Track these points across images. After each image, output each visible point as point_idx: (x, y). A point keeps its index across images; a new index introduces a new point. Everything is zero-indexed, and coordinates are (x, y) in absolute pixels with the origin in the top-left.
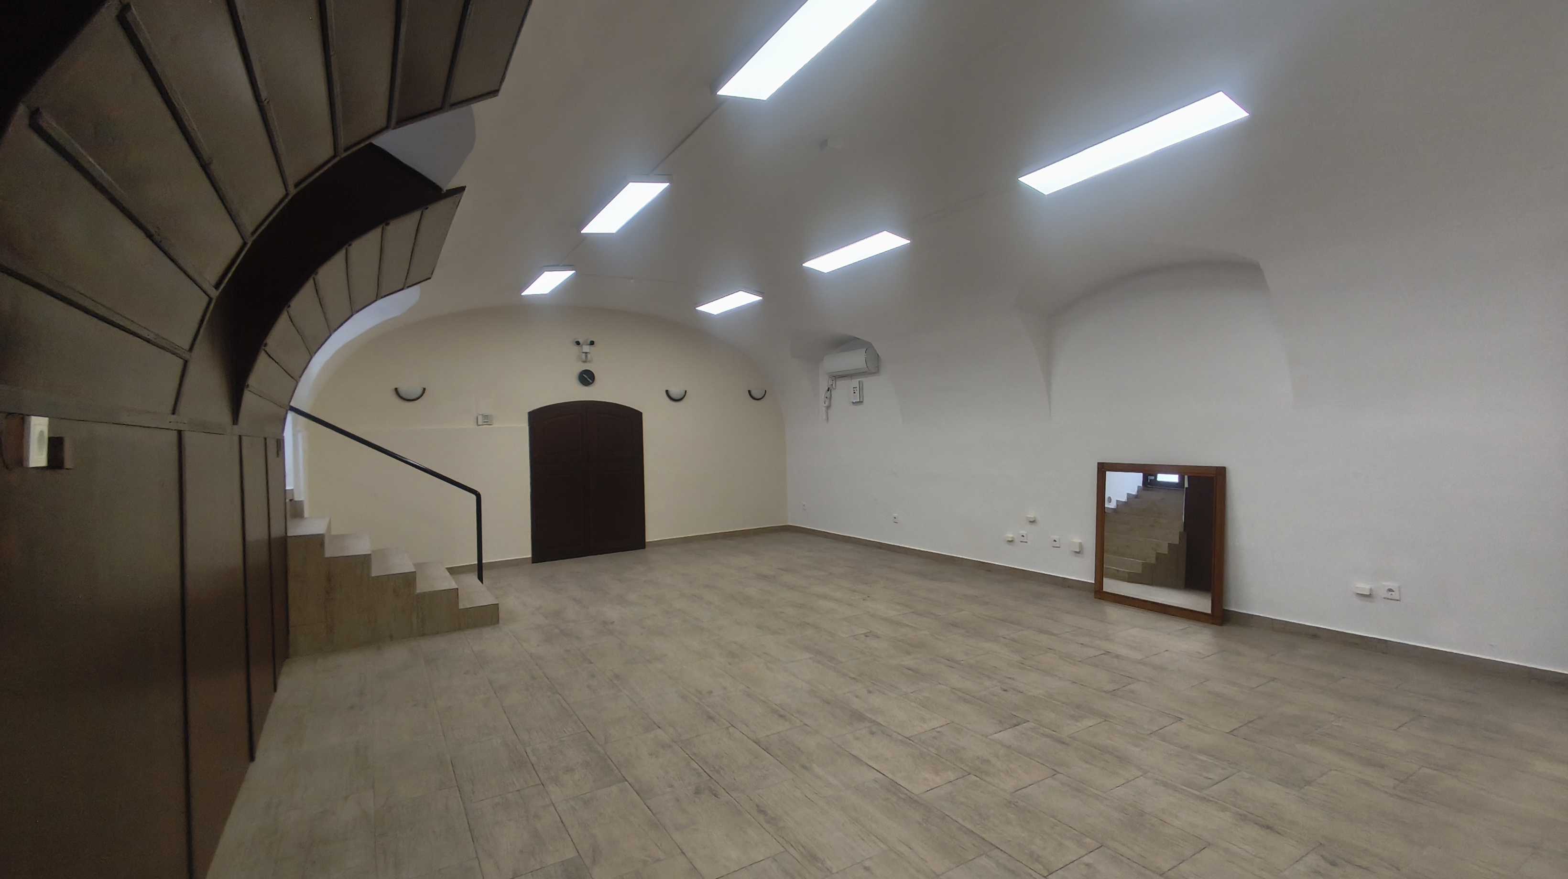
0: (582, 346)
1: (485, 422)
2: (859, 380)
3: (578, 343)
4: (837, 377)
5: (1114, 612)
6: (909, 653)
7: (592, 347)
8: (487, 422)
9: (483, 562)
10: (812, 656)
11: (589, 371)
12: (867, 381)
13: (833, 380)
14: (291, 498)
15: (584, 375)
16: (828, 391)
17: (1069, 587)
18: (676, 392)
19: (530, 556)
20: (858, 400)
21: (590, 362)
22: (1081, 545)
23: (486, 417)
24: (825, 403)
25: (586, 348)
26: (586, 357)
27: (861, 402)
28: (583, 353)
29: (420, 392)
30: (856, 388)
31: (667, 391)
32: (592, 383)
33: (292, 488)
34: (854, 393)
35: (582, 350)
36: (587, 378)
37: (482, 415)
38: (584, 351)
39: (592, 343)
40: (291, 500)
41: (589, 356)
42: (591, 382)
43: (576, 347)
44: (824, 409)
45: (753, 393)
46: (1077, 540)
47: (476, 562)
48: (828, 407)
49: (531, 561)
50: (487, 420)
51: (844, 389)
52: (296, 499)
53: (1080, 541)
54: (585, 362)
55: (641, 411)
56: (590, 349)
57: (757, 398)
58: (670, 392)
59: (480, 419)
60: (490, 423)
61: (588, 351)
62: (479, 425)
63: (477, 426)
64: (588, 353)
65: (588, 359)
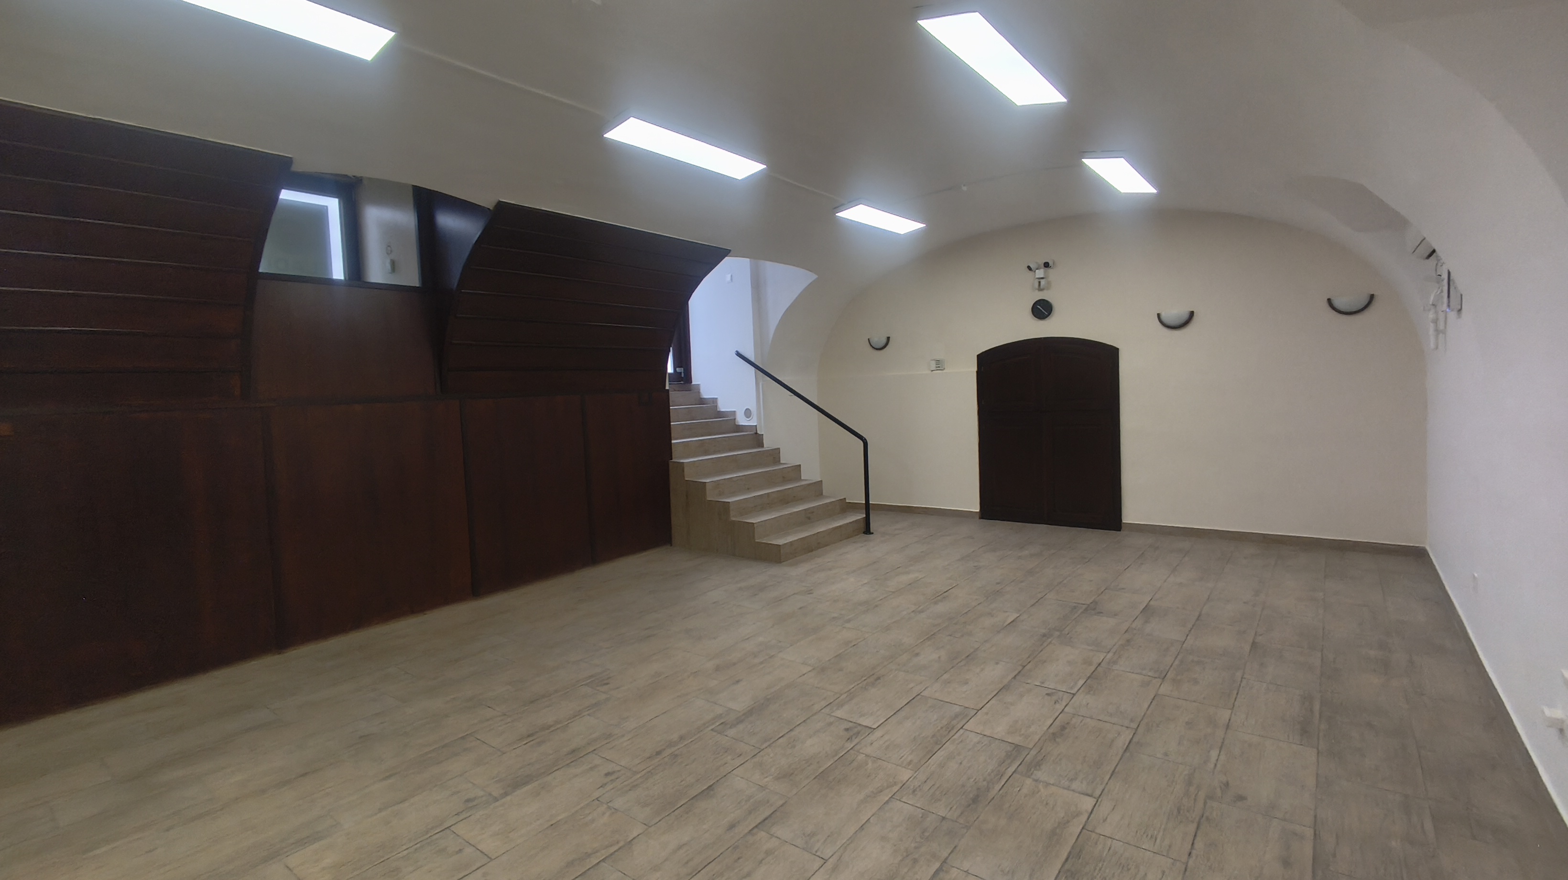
0: (1035, 272)
1: (936, 367)
3: (1029, 268)
7: (1050, 270)
8: (939, 367)
9: (874, 502)
11: (1044, 300)
15: (1039, 307)
18: (1174, 313)
19: (978, 511)
20: (1457, 307)
21: (1048, 287)
23: (938, 362)
24: (1430, 313)
25: (1040, 273)
26: (1040, 283)
28: (1037, 278)
29: (884, 341)
31: (1159, 315)
32: (1048, 316)
35: (1035, 276)
36: (1042, 310)
37: (935, 360)
38: (1037, 277)
39: (1046, 265)
41: (1043, 282)
42: (1047, 314)
43: (1031, 273)
45: (1338, 303)
49: (974, 515)
50: (939, 365)
54: (1040, 289)
55: (1118, 347)
56: (1045, 273)
57: (1348, 311)
58: (1164, 317)
59: (933, 365)
60: (942, 369)
61: (1042, 276)
62: (932, 371)
63: (930, 372)
64: (1042, 278)
65: (1041, 287)
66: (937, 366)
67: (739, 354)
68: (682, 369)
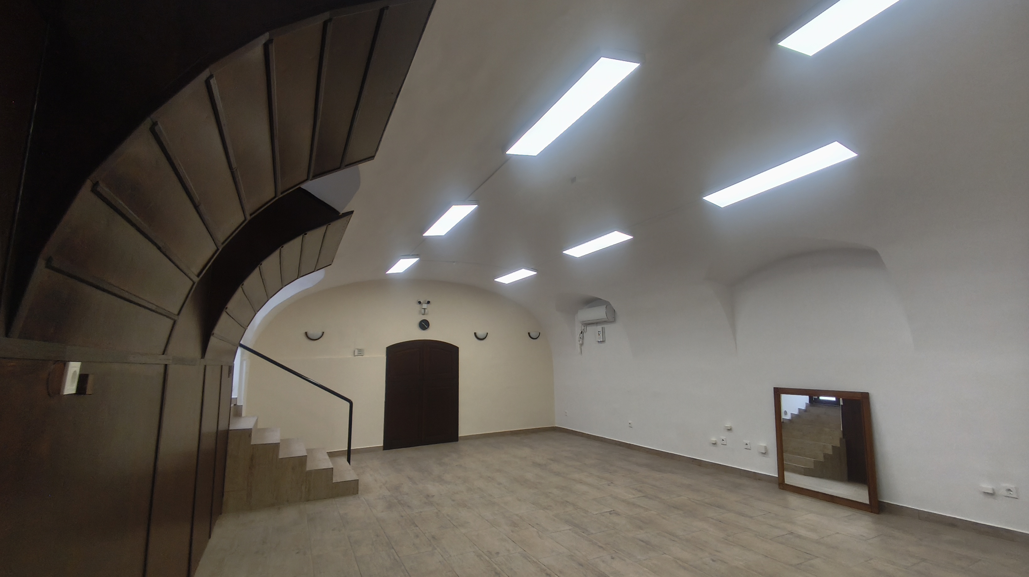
0: (422, 305)
1: (359, 354)
2: (603, 326)
3: (420, 303)
4: (587, 324)
5: (794, 500)
6: (641, 528)
8: (361, 354)
9: (351, 448)
10: (570, 527)
11: (426, 320)
12: (607, 327)
13: (584, 326)
14: (235, 404)
15: (423, 323)
16: (581, 333)
17: (759, 480)
18: (481, 334)
19: (382, 445)
20: (602, 340)
21: (427, 314)
22: (766, 448)
23: (360, 350)
24: (579, 342)
25: (425, 306)
26: (425, 311)
27: (603, 341)
28: (423, 309)
29: (320, 334)
30: (600, 331)
31: (475, 333)
33: (236, 397)
34: (599, 335)
36: (424, 325)
37: (358, 349)
38: (423, 307)
39: (429, 302)
40: (235, 405)
41: (426, 311)
42: (427, 327)
43: (419, 305)
44: (579, 346)
45: (531, 335)
46: (764, 444)
47: (347, 449)
48: (582, 345)
49: (382, 448)
50: (361, 352)
51: (592, 331)
52: (238, 404)
53: (765, 445)
54: (423, 314)
55: (458, 347)
56: (427, 306)
57: (534, 338)
58: (477, 334)
59: (356, 352)
60: (363, 354)
61: (426, 308)
63: (354, 356)
65: (426, 313)
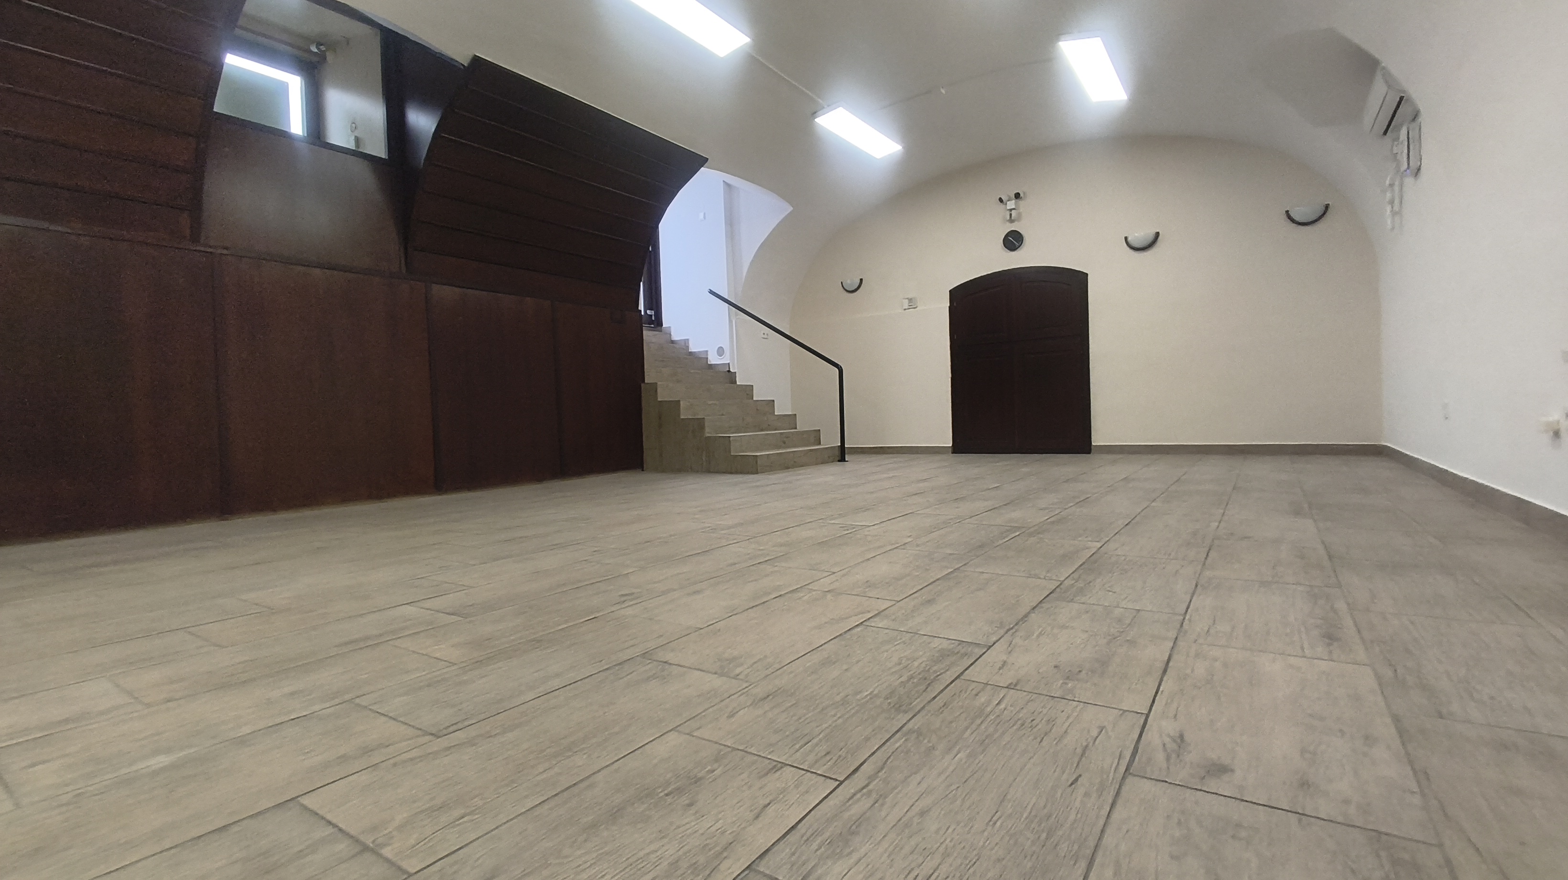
0: (1006, 204)
1: (910, 306)
3: (1001, 200)
7: (1021, 203)
8: (912, 305)
11: (1015, 231)
15: (1010, 238)
18: (1139, 235)
19: (951, 445)
20: (1413, 168)
21: (1020, 218)
23: (910, 300)
24: (1388, 195)
25: (1011, 204)
26: (1011, 215)
27: (1417, 171)
28: (1008, 210)
29: (857, 283)
31: (1126, 238)
32: (1019, 247)
35: (1006, 208)
36: (1013, 241)
37: (908, 299)
38: (1008, 208)
39: (1017, 196)
40: (728, 371)
41: (1014, 213)
42: (1018, 245)
43: (1002, 206)
44: (1389, 208)
45: (1297, 212)
49: (947, 450)
50: (912, 303)
52: (732, 370)
54: (1011, 221)
55: (1087, 272)
56: (1016, 204)
57: (1306, 221)
58: (1129, 239)
59: (906, 304)
60: (914, 307)
61: (1014, 207)
62: (905, 309)
63: (903, 311)
64: (1014, 209)
65: (1013, 218)
66: (910, 304)
67: (712, 292)
68: (653, 312)
